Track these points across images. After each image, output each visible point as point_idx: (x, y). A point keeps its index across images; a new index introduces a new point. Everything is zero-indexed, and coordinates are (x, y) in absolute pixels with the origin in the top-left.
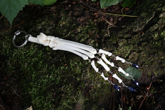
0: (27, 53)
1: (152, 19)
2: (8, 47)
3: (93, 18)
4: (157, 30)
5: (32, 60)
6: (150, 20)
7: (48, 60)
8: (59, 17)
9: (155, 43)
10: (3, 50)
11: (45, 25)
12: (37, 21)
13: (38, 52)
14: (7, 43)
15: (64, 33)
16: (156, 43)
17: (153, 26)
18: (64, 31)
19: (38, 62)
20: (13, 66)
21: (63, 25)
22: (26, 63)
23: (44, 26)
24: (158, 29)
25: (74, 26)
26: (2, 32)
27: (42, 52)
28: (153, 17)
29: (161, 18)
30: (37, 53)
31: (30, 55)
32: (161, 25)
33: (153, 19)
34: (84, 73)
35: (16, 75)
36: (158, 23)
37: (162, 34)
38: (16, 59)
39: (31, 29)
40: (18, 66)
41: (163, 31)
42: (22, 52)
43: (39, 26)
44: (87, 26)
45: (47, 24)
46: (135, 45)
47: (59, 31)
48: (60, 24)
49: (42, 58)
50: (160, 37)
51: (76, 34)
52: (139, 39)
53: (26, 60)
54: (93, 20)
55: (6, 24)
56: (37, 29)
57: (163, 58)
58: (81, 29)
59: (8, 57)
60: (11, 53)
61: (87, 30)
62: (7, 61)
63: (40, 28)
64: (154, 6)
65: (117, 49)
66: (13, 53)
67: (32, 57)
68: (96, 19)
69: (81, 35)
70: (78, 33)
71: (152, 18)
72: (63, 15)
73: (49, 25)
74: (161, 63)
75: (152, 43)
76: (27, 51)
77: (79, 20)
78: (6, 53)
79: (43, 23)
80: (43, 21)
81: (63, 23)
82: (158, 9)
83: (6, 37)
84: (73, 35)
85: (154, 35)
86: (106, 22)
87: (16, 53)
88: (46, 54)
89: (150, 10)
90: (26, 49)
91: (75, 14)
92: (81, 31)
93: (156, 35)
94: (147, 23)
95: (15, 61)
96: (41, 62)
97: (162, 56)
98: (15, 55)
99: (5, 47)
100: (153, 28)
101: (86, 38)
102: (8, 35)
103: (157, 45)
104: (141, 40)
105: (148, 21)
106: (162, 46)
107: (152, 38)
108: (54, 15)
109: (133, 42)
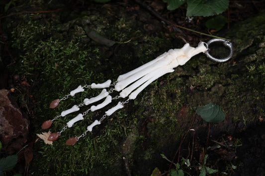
0: (61, 51)
1: (248, 48)
2: (28, 37)
3: (165, 30)
4: (254, 62)
5: (68, 61)
6: (245, 48)
7: (95, 66)
8: (116, 17)
9: (250, 77)
10: (18, 41)
11: (96, 20)
12: (83, 13)
13: (80, 52)
14: (29, 31)
15: (123, 38)
16: (252, 77)
17: (249, 56)
18: (122, 35)
19: (76, 66)
20: (30, 66)
21: (122, 28)
22: (56, 64)
23: (93, 21)
24: (256, 61)
25: (138, 33)
26: (24, 14)
27: (86, 53)
28: (251, 45)
29: (261, 47)
30: (78, 54)
31: (65, 53)
32: (261, 56)
33: (250, 48)
34: (145, 96)
35: (32, 81)
36: (256, 53)
37: (261, 67)
38: (39, 56)
39: (74, 21)
40: (38, 69)
41: (262, 64)
42: (53, 47)
43: (87, 19)
44: (157, 38)
45: (99, 20)
46: (222, 76)
47: (115, 34)
48: (117, 26)
49: (84, 61)
50: (258, 71)
51: (140, 43)
52: (229, 69)
53: (57, 60)
54: (164, 33)
55: (32, 5)
56: (82, 23)
57: (258, 98)
58: (148, 39)
59: (26, 51)
60: (31, 46)
61: (157, 43)
62: (21, 56)
63: (88, 21)
64: (252, 33)
65: (196, 75)
66: (36, 47)
67: (70, 57)
68: (168, 33)
69: (147, 45)
70: (144, 42)
71: (248, 46)
72: (123, 16)
73: (101, 23)
74: (255, 106)
75: (246, 77)
76: (62, 48)
77: (147, 27)
78: (22, 46)
79: (93, 17)
80: (92, 14)
81: (123, 24)
82: (259, 37)
83: (29, 23)
84: (137, 44)
85: (250, 68)
86: (182, 40)
87: (41, 47)
88: (93, 57)
89: (246, 36)
90: (60, 44)
91: (141, 19)
92: (148, 42)
93: (252, 68)
94: (241, 51)
95: (36, 58)
96: (82, 67)
97: (258, 96)
98: (40, 50)
99: (23, 36)
100: (250, 59)
101: (155, 50)
102: (33, 20)
103: (253, 80)
104: (231, 71)
105: (242, 49)
106: (259, 83)
107: (247, 71)
108: (109, 12)
109: (219, 72)
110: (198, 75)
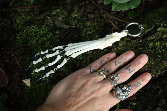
0: (37, 32)
1: (151, 31)
2: (21, 23)
3: (101, 18)
4: (153, 40)
5: (41, 38)
6: (149, 31)
7: (56, 42)
8: (72, 9)
9: (149, 50)
10: (16, 25)
11: (59, 12)
12: (53, 7)
13: (48, 33)
14: (21, 19)
15: (74, 23)
16: (150, 50)
17: (150, 36)
18: (74, 22)
19: (45, 42)
20: (21, 41)
21: (75, 17)
22: (34, 40)
23: (58, 13)
24: (154, 39)
25: (84, 20)
26: (19, 9)
27: (51, 33)
28: (152, 29)
29: (158, 31)
30: (47, 34)
31: (40, 34)
32: (157, 36)
33: (152, 31)
34: (84, 61)
35: (22, 49)
36: (155, 35)
37: (157, 44)
38: (26, 35)
39: (46, 13)
40: (26, 42)
41: (157, 42)
42: (33, 30)
43: (54, 11)
44: (95, 23)
45: (61, 12)
46: (132, 48)
47: (70, 21)
48: (72, 15)
49: (50, 39)
50: (154, 46)
51: (85, 27)
53: (35, 37)
54: (101, 19)
55: (24, 3)
56: (51, 14)
57: (153, 63)
58: (90, 24)
59: (19, 31)
60: (22, 28)
61: (95, 26)
62: (17, 34)
63: (54, 13)
64: (154, 21)
65: (116, 48)
66: (24, 29)
67: (42, 36)
68: (103, 19)
69: (88, 29)
70: (87, 26)
71: (151, 29)
72: (77, 8)
73: (63, 14)
74: (150, 68)
75: (147, 50)
76: (38, 30)
77: (90, 16)
78: (18, 28)
79: (58, 11)
80: (58, 8)
81: (75, 15)
82: (158, 24)
83: (22, 14)
84: (82, 27)
85: (150, 44)
86: (111, 24)
87: (27, 29)
88: (55, 36)
89: (150, 23)
90: (37, 28)
91: (87, 11)
92: (89, 26)
93: (151, 44)
94: (146, 33)
95: (24, 36)
96: (48, 42)
97: (153, 62)
98: (26, 31)
99: (18, 22)
100: (150, 38)
101: (93, 32)
102: (24, 13)
103: (151, 52)
104: (138, 45)
105: (147, 31)
106: (154, 54)
107: (148, 46)
108: (68, 6)
109: (131, 46)
110: (118, 47)
